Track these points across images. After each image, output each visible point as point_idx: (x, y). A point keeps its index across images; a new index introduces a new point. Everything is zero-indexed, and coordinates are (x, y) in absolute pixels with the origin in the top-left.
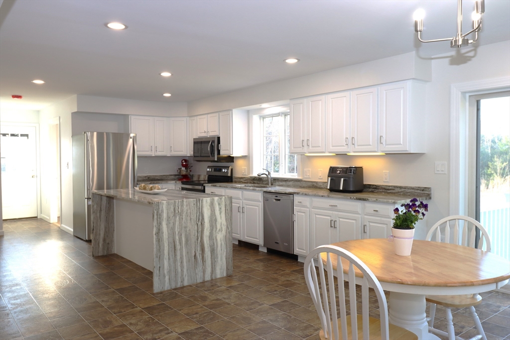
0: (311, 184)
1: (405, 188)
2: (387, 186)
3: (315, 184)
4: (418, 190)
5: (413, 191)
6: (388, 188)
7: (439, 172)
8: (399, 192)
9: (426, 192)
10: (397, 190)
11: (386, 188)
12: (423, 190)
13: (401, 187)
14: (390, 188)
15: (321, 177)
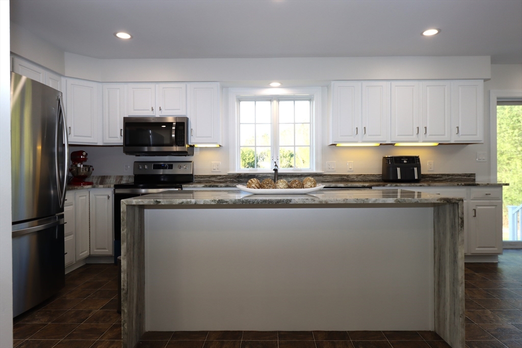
0: (341, 177)
1: (453, 175)
2: (434, 174)
3: (345, 177)
4: (465, 176)
5: (460, 177)
6: (435, 176)
7: (481, 161)
8: (446, 179)
9: (472, 178)
10: (444, 178)
11: (433, 176)
12: (469, 176)
13: (448, 175)
14: (438, 176)
15: (351, 170)
